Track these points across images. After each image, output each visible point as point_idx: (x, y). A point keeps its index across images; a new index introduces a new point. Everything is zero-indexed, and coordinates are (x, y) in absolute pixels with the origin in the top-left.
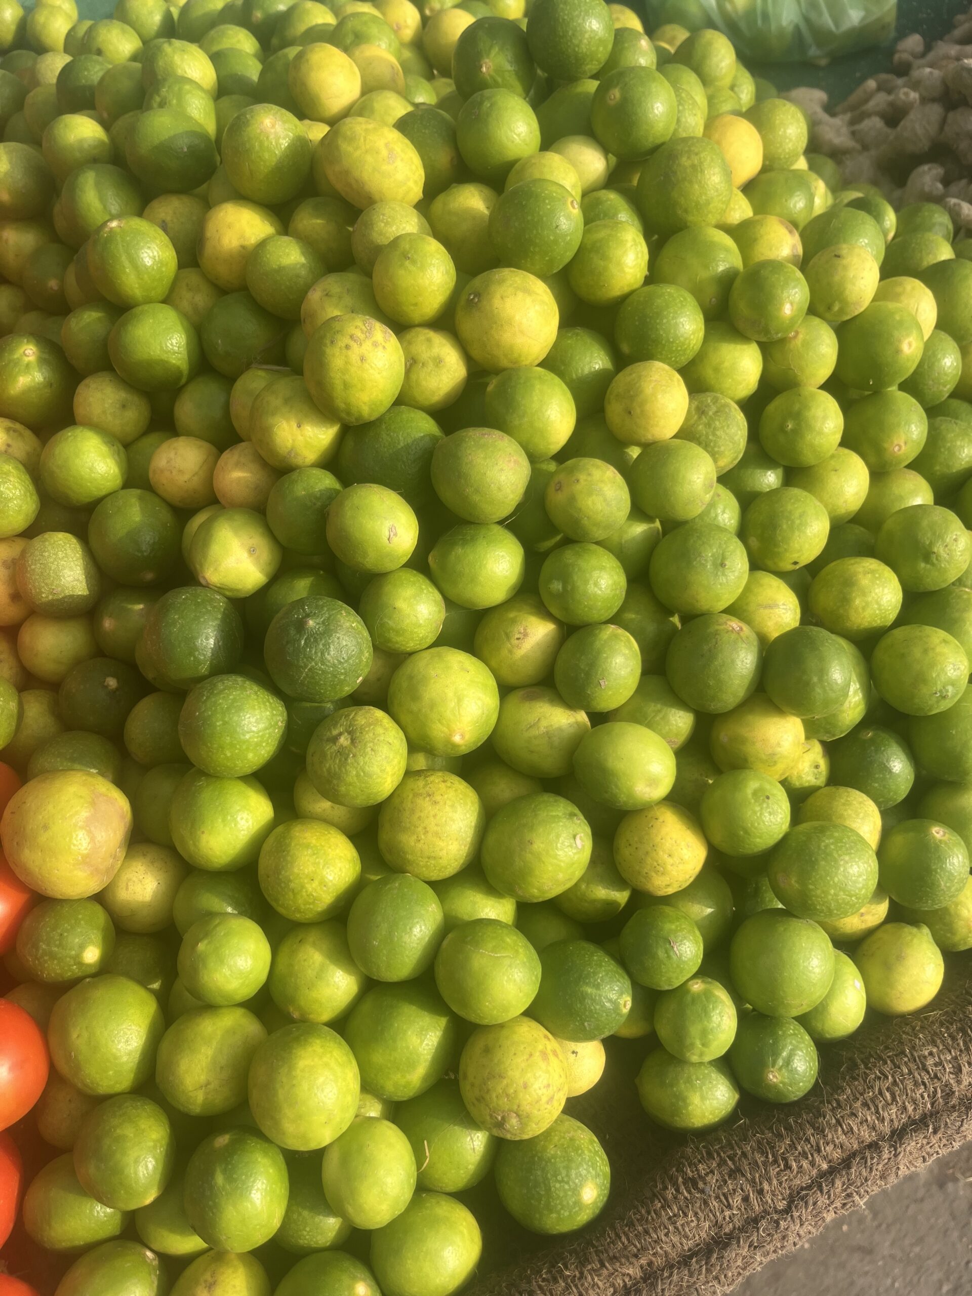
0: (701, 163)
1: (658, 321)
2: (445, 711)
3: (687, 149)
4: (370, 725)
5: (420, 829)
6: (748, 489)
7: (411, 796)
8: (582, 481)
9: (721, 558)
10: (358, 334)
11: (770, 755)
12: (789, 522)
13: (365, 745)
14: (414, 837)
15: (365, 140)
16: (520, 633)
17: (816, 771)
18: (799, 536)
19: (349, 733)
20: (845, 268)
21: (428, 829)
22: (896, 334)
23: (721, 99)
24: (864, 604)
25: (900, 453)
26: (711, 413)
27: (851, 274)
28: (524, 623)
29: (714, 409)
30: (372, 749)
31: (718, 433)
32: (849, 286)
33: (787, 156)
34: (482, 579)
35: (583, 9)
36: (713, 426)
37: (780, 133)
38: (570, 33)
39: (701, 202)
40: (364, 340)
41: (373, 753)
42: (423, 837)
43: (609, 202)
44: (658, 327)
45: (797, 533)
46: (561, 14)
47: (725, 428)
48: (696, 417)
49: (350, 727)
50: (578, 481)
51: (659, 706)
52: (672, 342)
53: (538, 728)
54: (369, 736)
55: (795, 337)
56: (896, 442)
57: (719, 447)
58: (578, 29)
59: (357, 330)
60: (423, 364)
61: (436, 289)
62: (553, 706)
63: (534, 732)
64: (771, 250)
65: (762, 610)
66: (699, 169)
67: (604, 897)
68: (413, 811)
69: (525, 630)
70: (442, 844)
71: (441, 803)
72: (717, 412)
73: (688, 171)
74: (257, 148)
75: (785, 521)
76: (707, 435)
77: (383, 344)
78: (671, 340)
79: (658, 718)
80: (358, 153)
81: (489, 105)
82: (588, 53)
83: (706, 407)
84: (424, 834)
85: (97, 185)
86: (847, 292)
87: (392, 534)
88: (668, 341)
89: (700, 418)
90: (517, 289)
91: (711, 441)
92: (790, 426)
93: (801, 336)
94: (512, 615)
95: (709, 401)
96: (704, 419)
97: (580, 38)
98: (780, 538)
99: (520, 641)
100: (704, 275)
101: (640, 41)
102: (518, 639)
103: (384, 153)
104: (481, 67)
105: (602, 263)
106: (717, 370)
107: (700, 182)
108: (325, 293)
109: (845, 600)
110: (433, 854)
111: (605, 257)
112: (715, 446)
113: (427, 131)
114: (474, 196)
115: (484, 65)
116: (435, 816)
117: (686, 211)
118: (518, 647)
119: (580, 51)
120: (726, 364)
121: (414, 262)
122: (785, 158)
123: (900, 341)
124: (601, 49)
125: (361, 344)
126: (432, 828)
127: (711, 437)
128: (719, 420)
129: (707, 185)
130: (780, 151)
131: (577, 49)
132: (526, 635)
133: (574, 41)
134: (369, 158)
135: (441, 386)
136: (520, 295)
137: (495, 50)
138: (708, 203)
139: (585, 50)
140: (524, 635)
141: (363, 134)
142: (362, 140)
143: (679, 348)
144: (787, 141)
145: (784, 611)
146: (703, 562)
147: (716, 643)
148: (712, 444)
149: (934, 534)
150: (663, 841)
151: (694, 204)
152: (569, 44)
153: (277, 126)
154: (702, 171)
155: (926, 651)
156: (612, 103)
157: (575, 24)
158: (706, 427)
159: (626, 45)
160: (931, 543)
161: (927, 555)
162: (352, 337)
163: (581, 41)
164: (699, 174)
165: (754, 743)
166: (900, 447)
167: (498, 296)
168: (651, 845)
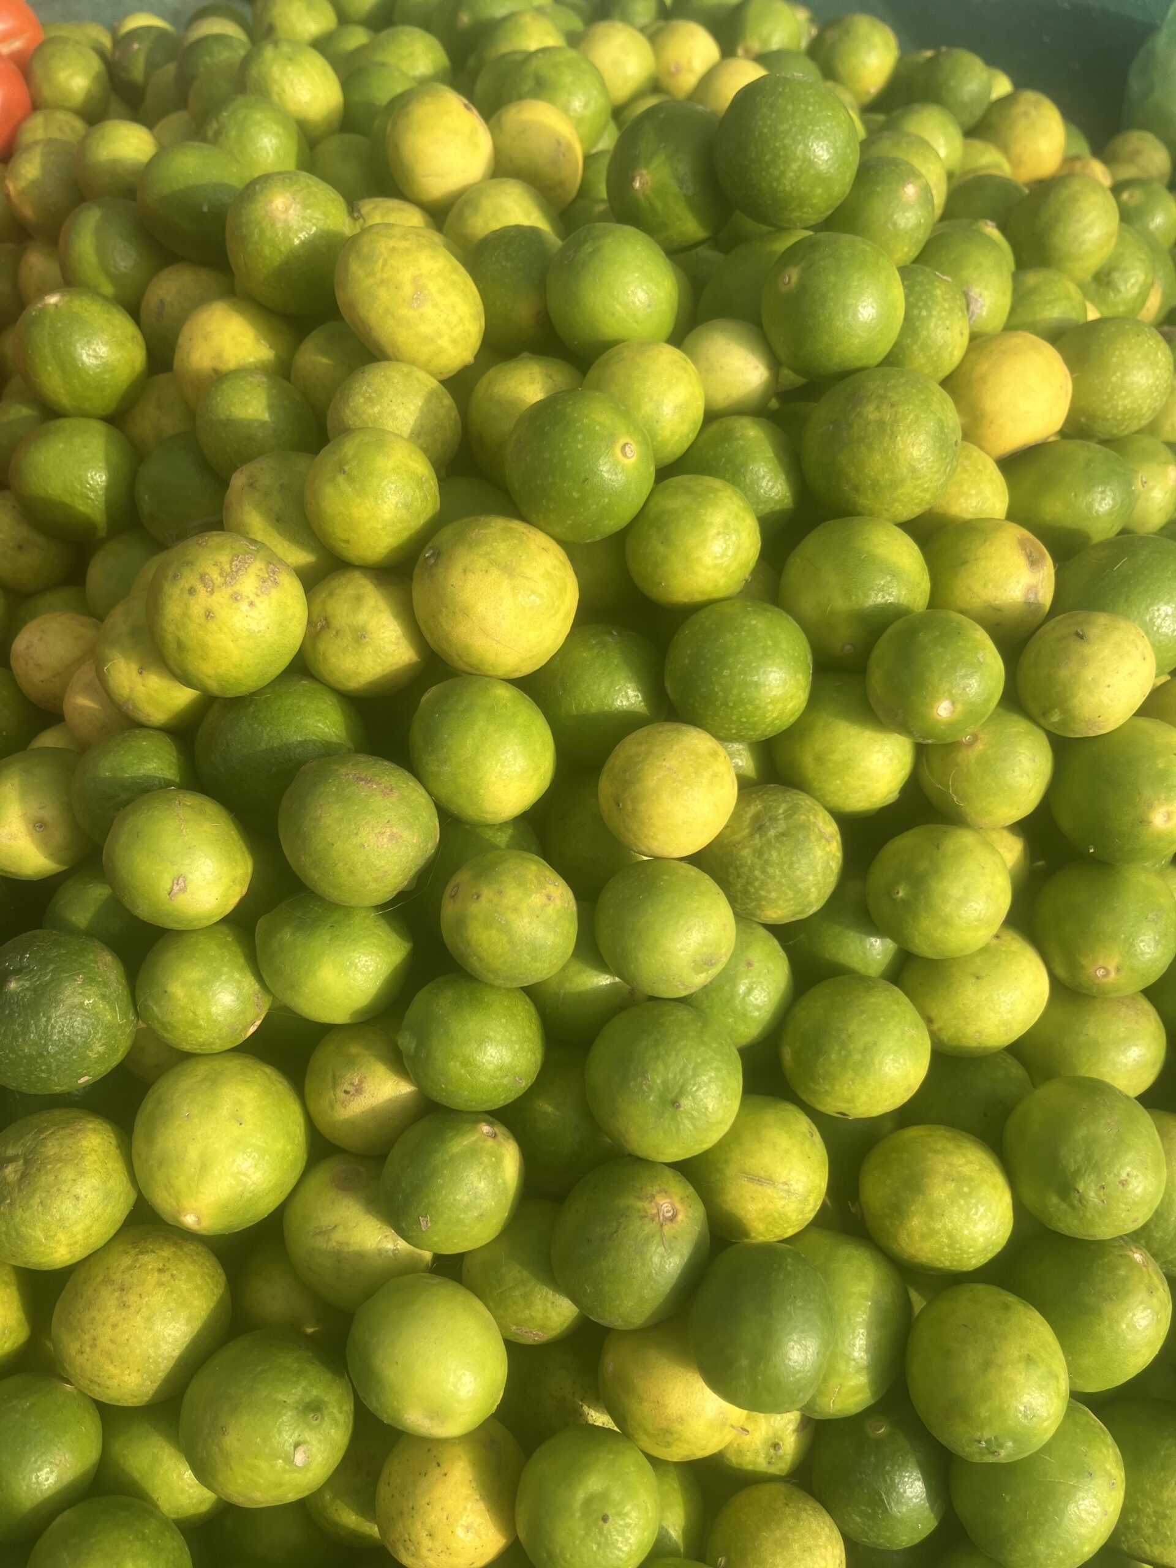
0: (895, 422)
1: (716, 669)
2: (177, 1178)
3: (881, 392)
4: (60, 1160)
5: (86, 1337)
6: (827, 956)
7: (101, 1277)
8: (483, 899)
9: (677, 1090)
10: (215, 575)
11: (661, 1429)
12: (843, 1053)
13: (34, 1192)
14: (77, 1345)
15: (384, 265)
16: (352, 1084)
17: (772, 1451)
18: (853, 1080)
19: (27, 1163)
20: (1084, 661)
21: (98, 1342)
22: (1147, 792)
23: (1047, 298)
24: (925, 1230)
25: (1105, 980)
26: (772, 833)
27: (1089, 674)
28: (363, 1070)
29: (782, 826)
30: (41, 1202)
31: (770, 870)
32: (1082, 694)
33: (1119, 417)
34: (307, 991)
35: (798, 121)
36: (766, 856)
37: (1114, 379)
38: (768, 157)
39: (882, 483)
40: (219, 587)
41: (40, 1208)
42: (88, 1350)
43: (741, 442)
44: (714, 678)
45: (850, 1074)
46: (760, 123)
47: (786, 867)
48: (746, 832)
49: (31, 1152)
50: (478, 897)
51: (526, 1274)
52: (732, 708)
53: (329, 1240)
54: (46, 1179)
55: (970, 745)
56: (1101, 963)
57: (769, 892)
58: (782, 153)
59: (215, 568)
60: (337, 633)
61: (379, 526)
62: (368, 1211)
63: (320, 1243)
64: (985, 585)
65: (744, 1182)
66: (889, 432)
67: (352, 1526)
68: (90, 1305)
69: (361, 1082)
70: (112, 1369)
71: (132, 1310)
72: (783, 834)
73: (870, 428)
74: (256, 237)
75: (836, 1047)
76: (752, 869)
77: (252, 597)
78: (731, 704)
79: (517, 1293)
80: (369, 282)
81: (590, 250)
82: (794, 194)
83: (770, 819)
84: (91, 1347)
85: (99, 231)
86: (1076, 702)
87: (176, 888)
88: (726, 704)
89: (751, 835)
90: (494, 563)
91: (757, 879)
92: (901, 894)
93: (979, 747)
94: (354, 1049)
95: (781, 811)
96: (757, 840)
97: (782, 168)
98: (821, 1072)
99: (348, 1096)
100: (841, 603)
101: (904, 186)
102: (346, 1092)
103: (408, 289)
104: (633, 180)
105: (661, 549)
106: (819, 759)
107: (885, 451)
108: (251, 481)
109: (898, 1211)
110: (96, 1379)
111: (667, 541)
112: (761, 888)
113: (509, 265)
114: (533, 383)
115: (638, 179)
116: (115, 1326)
117: (856, 488)
118: (343, 1104)
119: (781, 188)
120: (837, 756)
121: (351, 479)
122: (1114, 418)
123: (1151, 806)
124: (819, 191)
125: (212, 592)
126: (104, 1343)
127: (757, 873)
128: (779, 851)
129: (897, 459)
130: (1107, 407)
131: (775, 184)
132: (359, 1090)
133: (771, 170)
134: (383, 294)
135: (360, 670)
136: (495, 573)
137: (659, 160)
138: (895, 485)
139: (788, 189)
140: (356, 1091)
141: (386, 255)
142: (380, 263)
143: (744, 720)
144: (1124, 393)
145: (784, 1194)
146: (644, 1087)
147: (616, 1232)
148: (757, 884)
149: (1089, 1158)
150: (430, 1507)
151: (870, 482)
152: (764, 173)
153: (291, 211)
154: (893, 436)
155: (986, 1365)
156: (784, 289)
157: (777, 144)
158: (754, 855)
159: (879, 189)
160: (1078, 1173)
161: (1066, 1189)
162: (202, 577)
163: (783, 173)
164: (887, 438)
165: (641, 1400)
166: (1107, 973)
167: (460, 566)
168: (411, 1506)
